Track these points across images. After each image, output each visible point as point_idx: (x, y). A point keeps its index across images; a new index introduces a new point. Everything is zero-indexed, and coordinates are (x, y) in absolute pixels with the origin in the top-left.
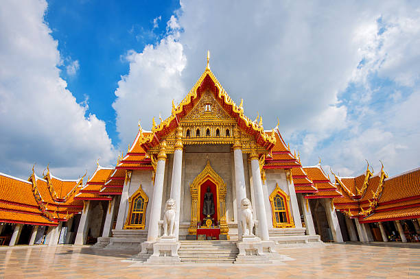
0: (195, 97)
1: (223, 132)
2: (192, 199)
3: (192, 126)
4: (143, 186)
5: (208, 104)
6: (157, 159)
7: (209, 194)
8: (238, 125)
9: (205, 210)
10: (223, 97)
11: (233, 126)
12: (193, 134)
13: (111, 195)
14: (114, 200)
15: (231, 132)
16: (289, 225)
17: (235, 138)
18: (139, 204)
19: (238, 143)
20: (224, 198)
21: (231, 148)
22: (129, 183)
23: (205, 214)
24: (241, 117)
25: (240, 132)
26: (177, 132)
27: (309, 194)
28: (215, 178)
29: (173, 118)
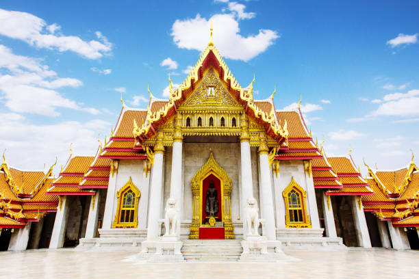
0: (196, 79)
1: (228, 121)
2: (194, 195)
3: (193, 114)
4: (133, 178)
5: (212, 87)
6: (153, 152)
7: (212, 190)
8: (247, 113)
9: (207, 208)
10: (229, 81)
11: (241, 114)
12: (194, 123)
13: (94, 189)
14: (98, 195)
15: (238, 122)
16: (304, 225)
17: (242, 128)
18: (129, 200)
19: (245, 135)
20: (229, 194)
21: (237, 140)
22: (115, 174)
23: (208, 211)
24: (250, 106)
25: (248, 121)
26: (175, 121)
27: (331, 189)
28: (219, 173)
29: (172, 106)
